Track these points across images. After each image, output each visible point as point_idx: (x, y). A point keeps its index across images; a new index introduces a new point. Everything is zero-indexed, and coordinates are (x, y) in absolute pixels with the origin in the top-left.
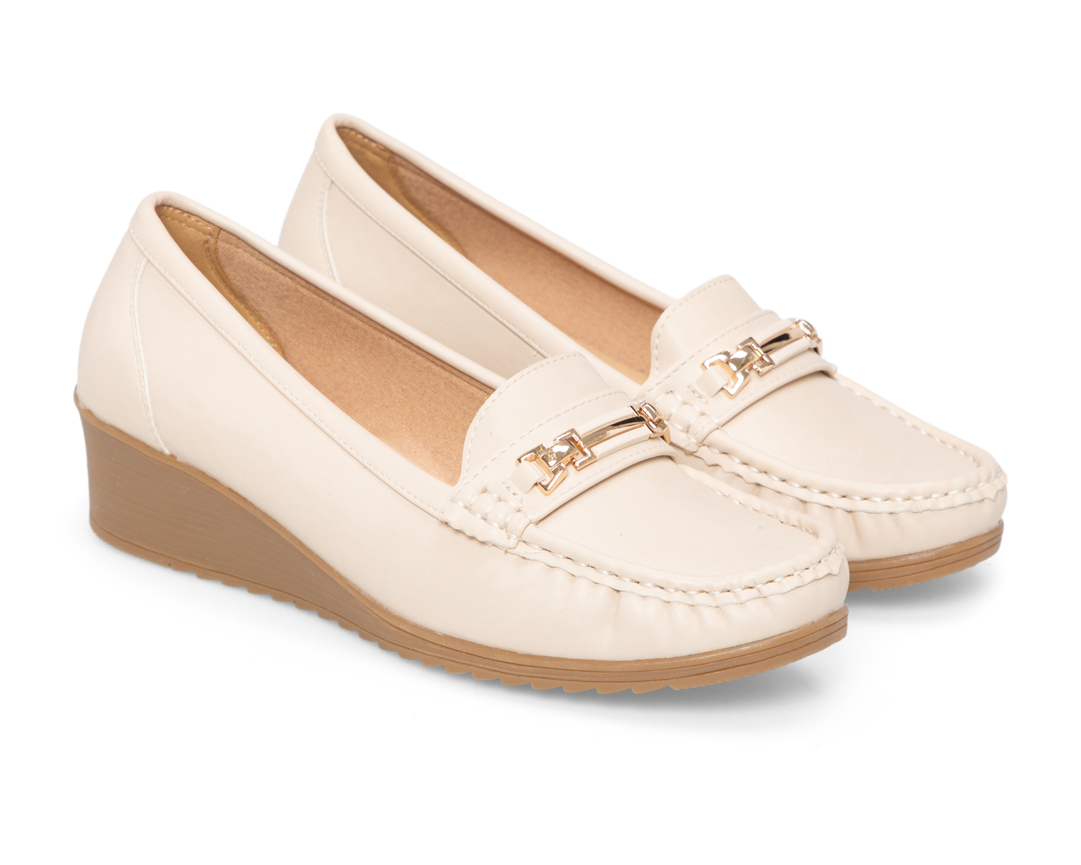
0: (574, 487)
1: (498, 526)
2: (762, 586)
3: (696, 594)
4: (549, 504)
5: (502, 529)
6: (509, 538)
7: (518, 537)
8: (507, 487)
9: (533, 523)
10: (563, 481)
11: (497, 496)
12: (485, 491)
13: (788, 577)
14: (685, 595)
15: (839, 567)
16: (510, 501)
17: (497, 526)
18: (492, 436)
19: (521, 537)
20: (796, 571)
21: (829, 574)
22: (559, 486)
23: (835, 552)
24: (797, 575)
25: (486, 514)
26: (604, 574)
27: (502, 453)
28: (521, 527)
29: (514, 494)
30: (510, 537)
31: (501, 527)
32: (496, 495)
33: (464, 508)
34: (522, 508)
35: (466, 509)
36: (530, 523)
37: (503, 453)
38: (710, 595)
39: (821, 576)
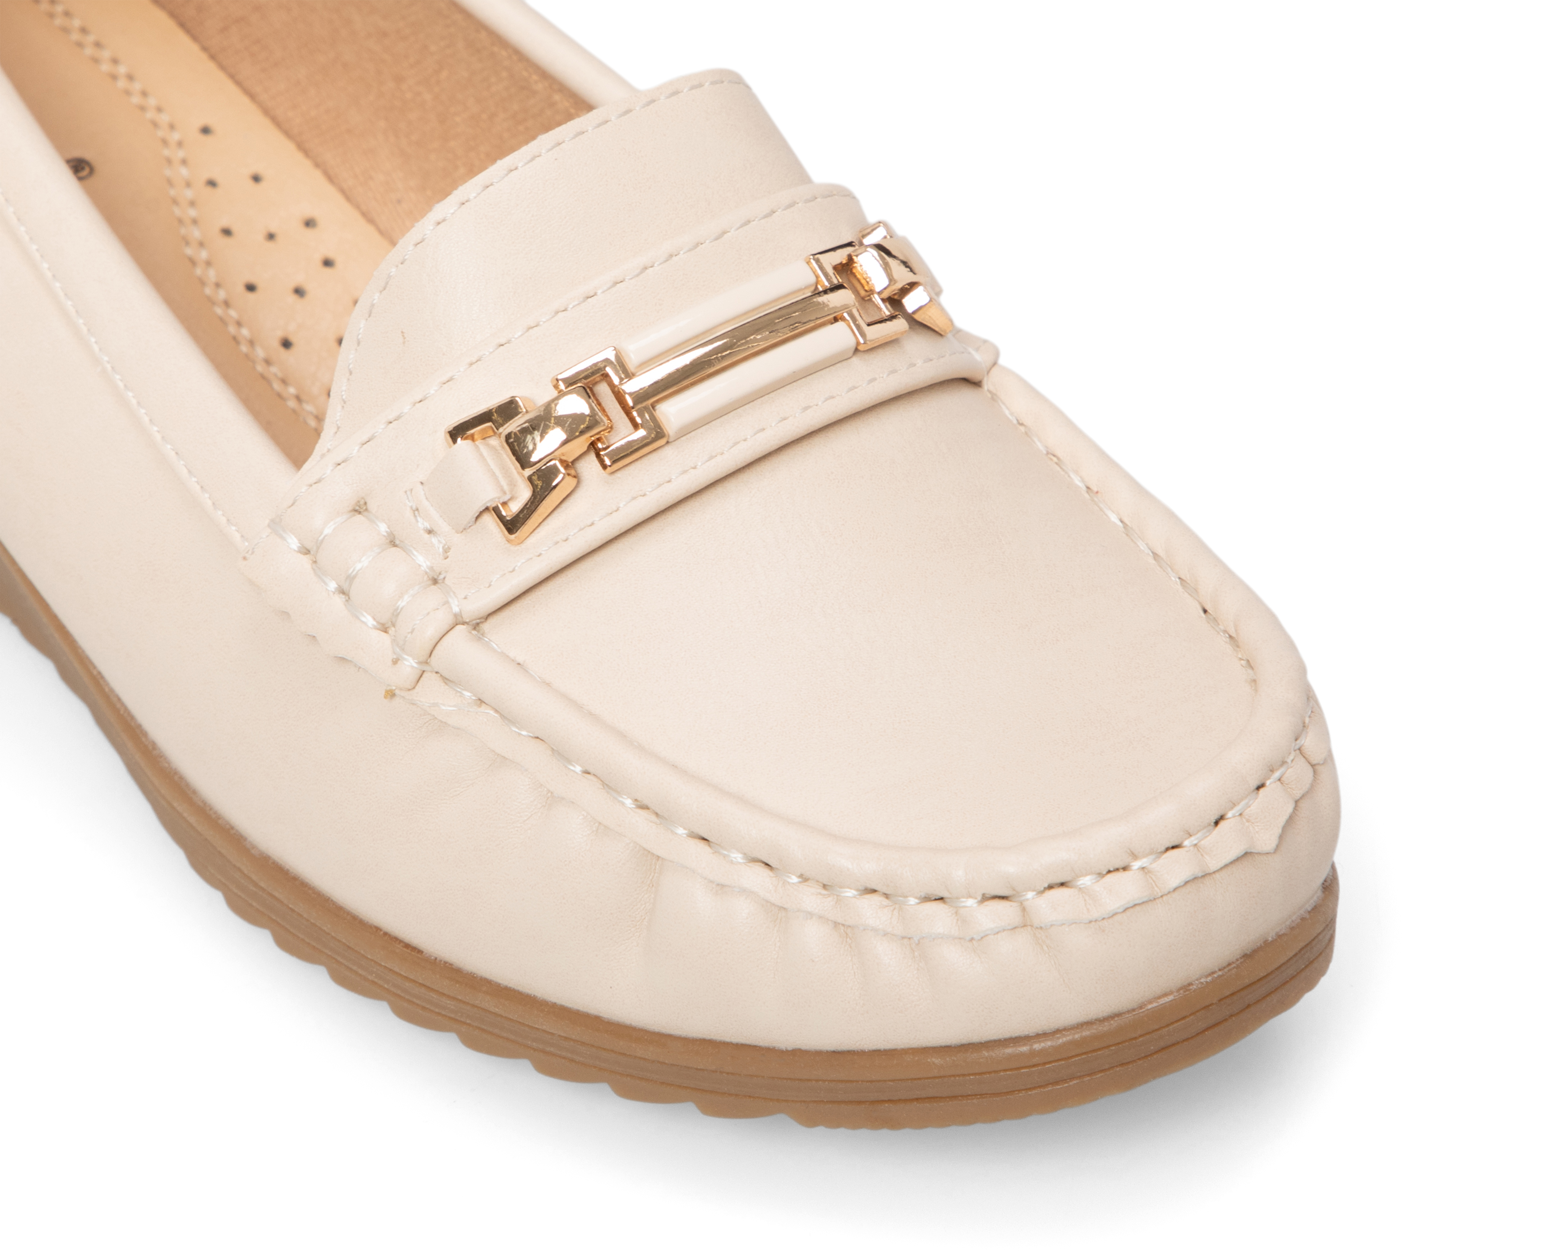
0: (592, 524)
1: (375, 623)
2: (1033, 898)
3: (855, 897)
4: (513, 570)
5: (385, 631)
6: (395, 662)
7: (420, 663)
8: (411, 507)
9: (464, 623)
10: (564, 505)
11: (388, 530)
12: (359, 509)
13: (1109, 875)
14: (824, 895)
15: (1280, 831)
16: (415, 553)
17: (371, 622)
18: (404, 343)
19: (426, 663)
20: (1135, 857)
21: (1246, 854)
22: (550, 518)
23: (1279, 780)
24: (1138, 869)
25: (351, 579)
26: (623, 804)
27: (414, 404)
28: (431, 631)
29: (430, 532)
30: (399, 659)
31: (383, 625)
32: (383, 528)
33: (300, 552)
34: (446, 572)
35: (306, 554)
36: (457, 624)
37: (418, 405)
38: (891, 904)
39: (1214, 864)
